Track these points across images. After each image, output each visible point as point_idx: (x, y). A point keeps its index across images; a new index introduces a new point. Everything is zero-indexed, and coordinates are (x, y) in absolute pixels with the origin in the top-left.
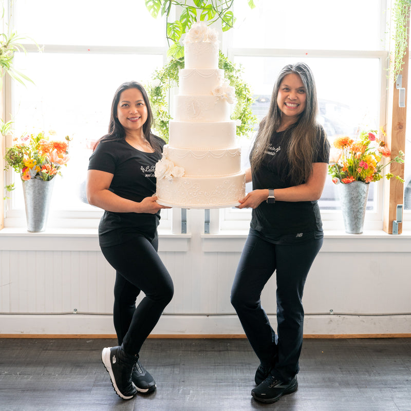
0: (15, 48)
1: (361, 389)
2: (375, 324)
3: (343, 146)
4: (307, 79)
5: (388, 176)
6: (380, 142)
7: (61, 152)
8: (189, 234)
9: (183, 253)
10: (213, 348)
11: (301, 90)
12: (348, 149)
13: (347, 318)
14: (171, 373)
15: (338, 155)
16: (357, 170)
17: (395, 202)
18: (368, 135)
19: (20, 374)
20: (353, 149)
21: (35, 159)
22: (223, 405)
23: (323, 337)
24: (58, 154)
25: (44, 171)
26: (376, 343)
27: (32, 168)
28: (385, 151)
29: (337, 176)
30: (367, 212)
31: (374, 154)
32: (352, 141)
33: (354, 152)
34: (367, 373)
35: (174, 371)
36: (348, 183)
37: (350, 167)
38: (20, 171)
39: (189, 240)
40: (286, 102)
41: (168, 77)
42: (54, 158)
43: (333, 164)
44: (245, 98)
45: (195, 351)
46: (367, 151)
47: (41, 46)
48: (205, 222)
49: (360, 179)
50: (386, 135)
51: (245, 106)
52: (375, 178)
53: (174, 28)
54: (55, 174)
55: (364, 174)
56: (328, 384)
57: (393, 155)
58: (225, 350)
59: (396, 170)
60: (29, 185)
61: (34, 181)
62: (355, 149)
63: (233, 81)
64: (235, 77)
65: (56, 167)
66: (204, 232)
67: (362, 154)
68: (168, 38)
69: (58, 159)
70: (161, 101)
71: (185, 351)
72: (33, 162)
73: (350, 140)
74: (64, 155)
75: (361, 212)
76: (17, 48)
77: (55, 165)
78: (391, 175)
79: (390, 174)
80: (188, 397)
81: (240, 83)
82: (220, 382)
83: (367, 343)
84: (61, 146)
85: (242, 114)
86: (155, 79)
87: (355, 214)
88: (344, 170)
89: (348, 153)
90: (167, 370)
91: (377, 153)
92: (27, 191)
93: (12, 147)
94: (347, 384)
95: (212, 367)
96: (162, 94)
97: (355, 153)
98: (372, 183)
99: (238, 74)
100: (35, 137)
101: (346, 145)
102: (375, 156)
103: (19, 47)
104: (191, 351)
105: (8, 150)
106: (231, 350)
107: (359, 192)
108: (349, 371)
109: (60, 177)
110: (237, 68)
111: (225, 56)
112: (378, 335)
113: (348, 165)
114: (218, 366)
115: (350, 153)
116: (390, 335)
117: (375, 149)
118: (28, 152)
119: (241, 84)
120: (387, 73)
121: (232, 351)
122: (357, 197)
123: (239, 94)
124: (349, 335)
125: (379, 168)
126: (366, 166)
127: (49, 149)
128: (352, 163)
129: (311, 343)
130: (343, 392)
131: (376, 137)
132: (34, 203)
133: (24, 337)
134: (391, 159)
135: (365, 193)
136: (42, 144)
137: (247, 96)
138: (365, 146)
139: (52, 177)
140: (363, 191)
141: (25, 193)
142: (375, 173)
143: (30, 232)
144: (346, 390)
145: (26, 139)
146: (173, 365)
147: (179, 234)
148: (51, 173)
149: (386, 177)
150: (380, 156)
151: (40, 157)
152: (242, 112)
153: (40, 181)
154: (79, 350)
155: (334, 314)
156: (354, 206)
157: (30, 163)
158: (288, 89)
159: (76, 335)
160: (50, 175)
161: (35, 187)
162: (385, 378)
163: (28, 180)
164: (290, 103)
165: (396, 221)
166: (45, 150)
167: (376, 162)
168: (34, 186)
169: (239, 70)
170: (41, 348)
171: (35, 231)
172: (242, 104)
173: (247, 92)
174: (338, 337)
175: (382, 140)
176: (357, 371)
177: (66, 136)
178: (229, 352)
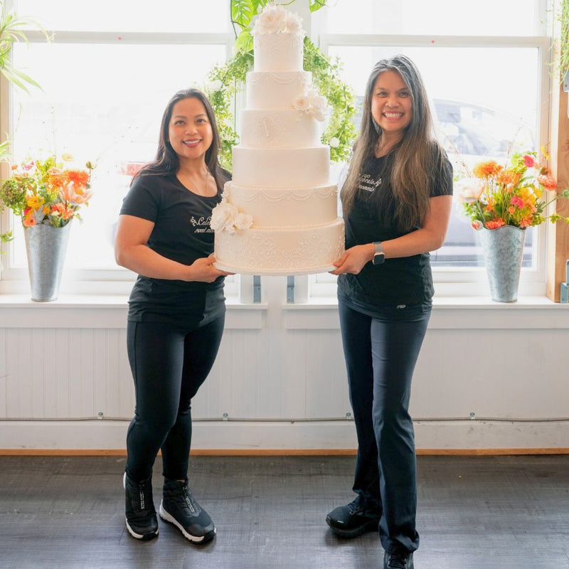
0: (12, 37)
1: (519, 536)
2: (536, 433)
3: (487, 175)
4: (410, 76)
5: (554, 218)
6: (541, 169)
7: (80, 186)
8: (264, 303)
9: (257, 331)
10: (300, 471)
11: (403, 93)
12: (493, 179)
13: (494, 426)
14: (238, 511)
15: (480, 188)
16: (509, 210)
17: (564, 255)
18: (523, 159)
19: (18, 512)
20: (502, 180)
21: (42, 195)
22: (314, 561)
23: (461, 454)
24: (75, 188)
25: (55, 213)
26: (537, 462)
27: (37, 209)
28: (548, 181)
29: (479, 218)
30: (524, 271)
31: (532, 186)
32: (500, 168)
33: (503, 183)
34: (526, 510)
35: (242, 507)
36: (495, 228)
37: (497, 205)
38: (21, 213)
39: (264, 312)
40: (384, 111)
41: (234, 78)
42: (70, 195)
43: (473, 201)
44: (344, 107)
45: (273, 475)
46: (521, 181)
47: (50, 33)
48: (288, 287)
49: (512, 223)
50: (550, 158)
51: (344, 119)
52: (534, 220)
53: (241, 7)
54: (72, 217)
55: (518, 215)
56: (469, 528)
57: (560, 188)
58: (318, 474)
59: (564, 209)
60: (33, 233)
61: (41, 228)
62: (504, 180)
63: (327, 83)
64: (329, 76)
65: (72, 207)
66: (286, 300)
67: (515, 187)
68: (233, 22)
69: (76, 196)
70: (223, 111)
71: (259, 475)
72: (40, 200)
73: (497, 166)
74: (84, 190)
75: (514, 271)
76: (15, 37)
77: (71, 205)
78: (557, 217)
79: (556, 215)
80: (262, 549)
81: (337, 84)
82: (310, 525)
83: (526, 463)
84: (80, 177)
85: (340, 130)
86: (214, 80)
87: (505, 274)
88: (488, 209)
89: (494, 185)
90: (233, 506)
91: (537, 185)
92: (30, 242)
93: (10, 179)
94: (496, 528)
95: (298, 501)
96: (224, 101)
97: (505, 186)
98: (529, 228)
99: (334, 72)
100: (43, 164)
101: (491, 173)
102: (534, 189)
103: (18, 36)
104: (268, 475)
105: (4, 183)
106: (326, 474)
107: (510, 241)
108: (499, 507)
109: (78, 220)
110: (332, 63)
111: (316, 46)
112: (541, 450)
113: (495, 202)
114: (307, 498)
115: (497, 184)
116: (559, 449)
117: (533, 179)
118: (32, 185)
119: (338, 87)
120: (550, 69)
121: (328, 474)
122: (508, 249)
123: (336, 101)
124: (499, 451)
125: (540, 206)
126: (521, 204)
127: (62, 181)
128: (500, 198)
129: (444, 463)
130: (491, 539)
131: (535, 161)
132: (41, 259)
133: (26, 454)
134: (558, 194)
135: (519, 242)
136: (52, 174)
137: (348, 103)
138: (519, 175)
139: (67, 222)
140: (517, 239)
141: (27, 244)
142: (534, 214)
143: (36, 301)
144: (496, 538)
145: (29, 168)
146: (242, 497)
147: (250, 303)
148: (65, 217)
149: (550, 219)
150: (541, 188)
151: (49, 193)
152: (341, 127)
153: (49, 227)
154: (105, 473)
155: (476, 420)
156: (503, 262)
157: (36, 201)
158: (385, 94)
159: (102, 451)
160: (64, 219)
161: (43, 236)
162: (552, 517)
163: (33, 227)
164: (390, 112)
165: (565, 284)
166: (57, 183)
167: (535, 197)
168: (41, 235)
169: (335, 67)
170: (50, 470)
171: (42, 300)
172: (341, 116)
173: (347, 98)
174: (483, 454)
175: (544, 165)
176: (511, 507)
177: (87, 162)
178: (324, 476)
